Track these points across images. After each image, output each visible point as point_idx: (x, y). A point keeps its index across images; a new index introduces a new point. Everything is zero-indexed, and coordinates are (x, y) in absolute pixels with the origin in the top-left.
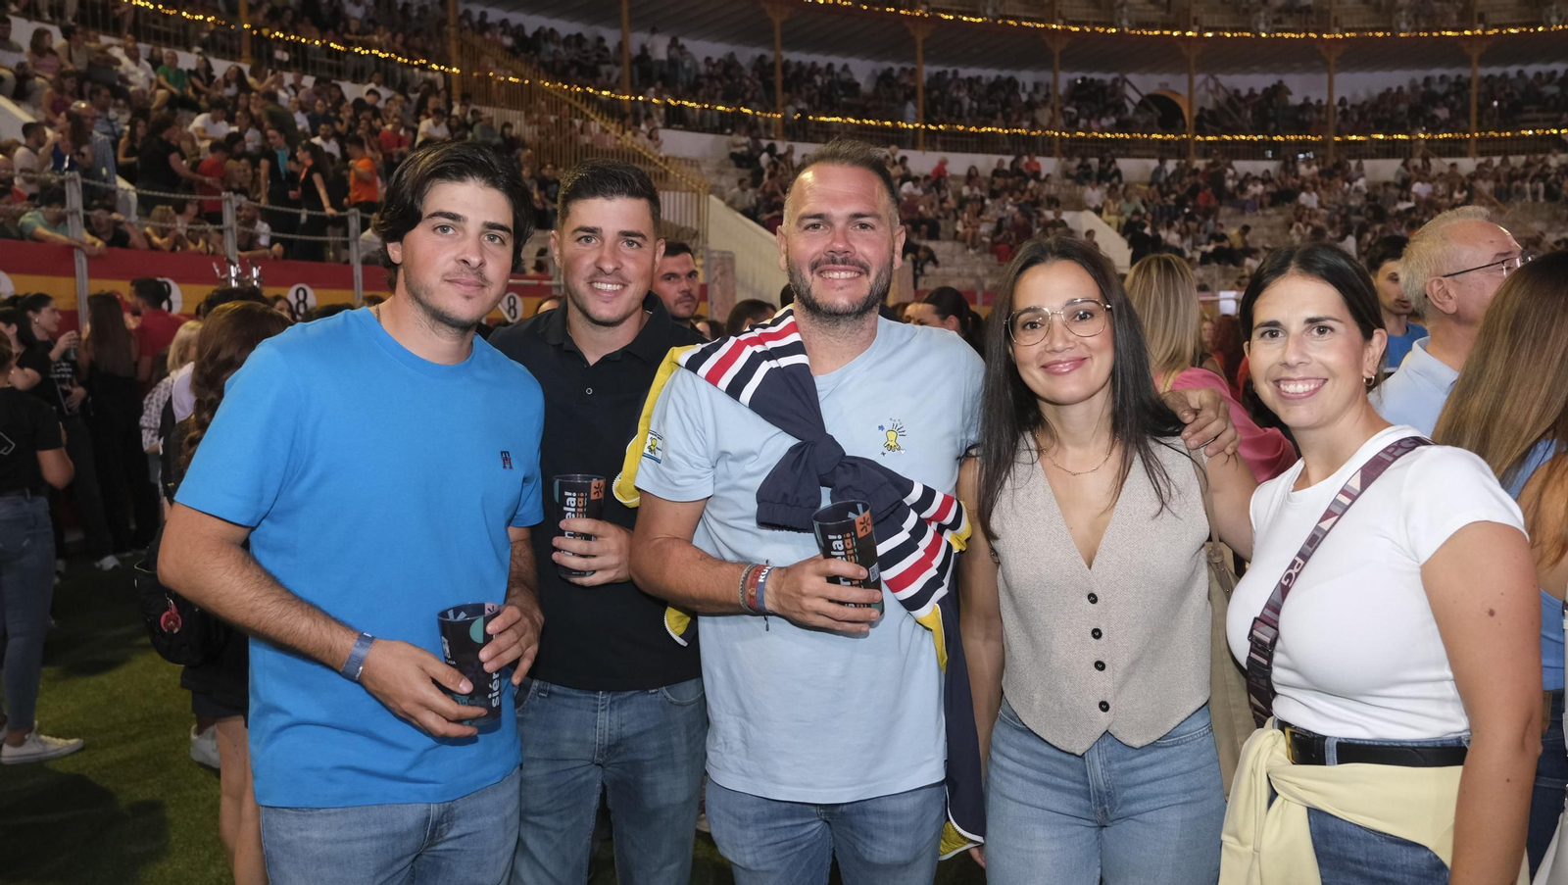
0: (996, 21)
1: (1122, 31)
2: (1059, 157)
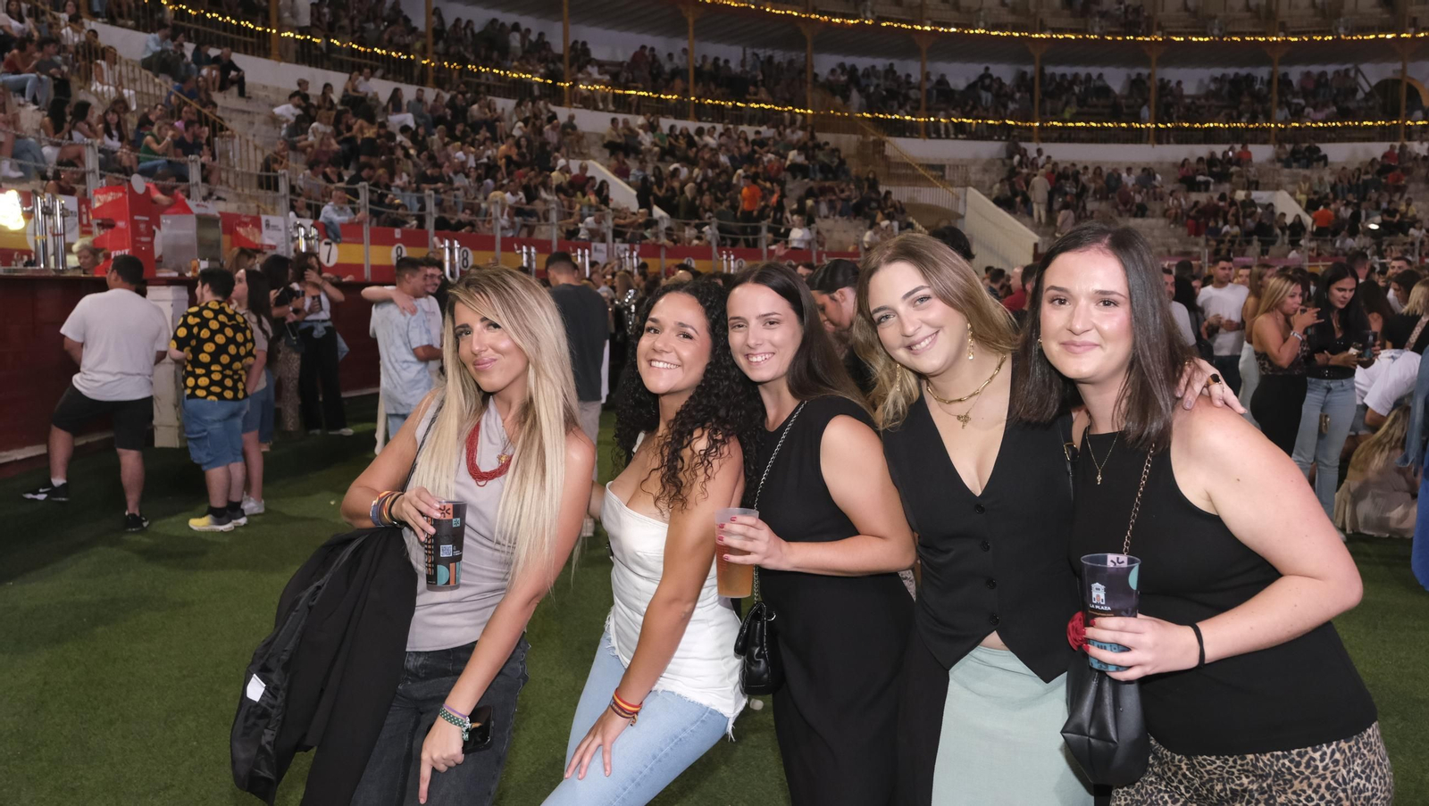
0: (1221, 38)
1: (1339, 38)
2: (1274, 145)
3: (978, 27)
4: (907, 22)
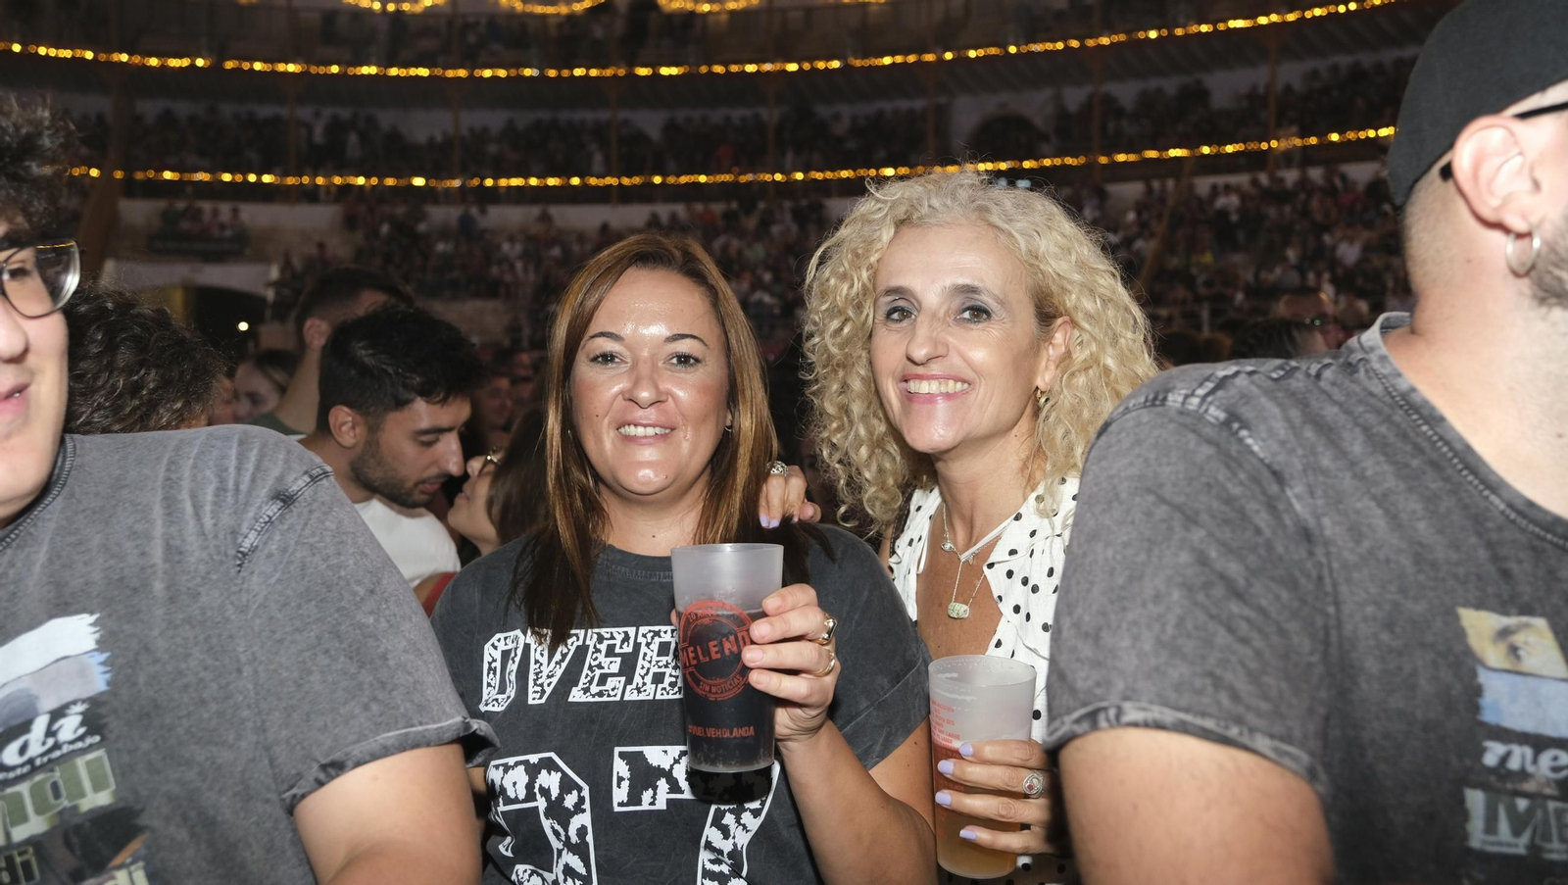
3: (368, 64)
4: (264, 61)
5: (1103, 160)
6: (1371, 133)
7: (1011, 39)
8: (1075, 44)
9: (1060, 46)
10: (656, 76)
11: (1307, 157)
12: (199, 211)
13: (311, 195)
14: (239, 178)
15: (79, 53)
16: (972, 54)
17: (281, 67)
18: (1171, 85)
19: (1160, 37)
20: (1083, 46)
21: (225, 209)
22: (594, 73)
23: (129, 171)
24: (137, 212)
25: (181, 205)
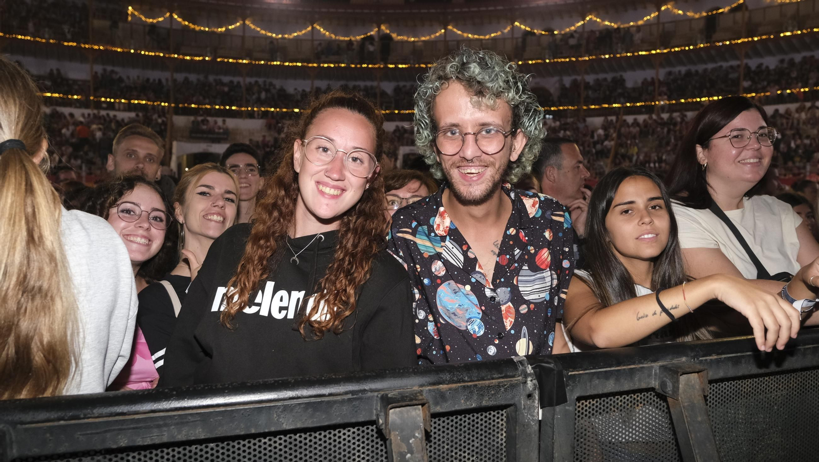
3: (276, 61)
4: (233, 59)
5: (585, 108)
6: (698, 100)
7: (547, 57)
8: (574, 59)
9: (568, 60)
10: (397, 68)
11: (670, 109)
12: (208, 121)
13: (251, 115)
14: (222, 107)
15: (157, 54)
16: (530, 62)
17: (240, 61)
18: (609, 76)
19: (610, 57)
20: (577, 60)
21: (220, 121)
22: (370, 66)
23: (177, 103)
24: (181, 121)
25: (200, 119)
